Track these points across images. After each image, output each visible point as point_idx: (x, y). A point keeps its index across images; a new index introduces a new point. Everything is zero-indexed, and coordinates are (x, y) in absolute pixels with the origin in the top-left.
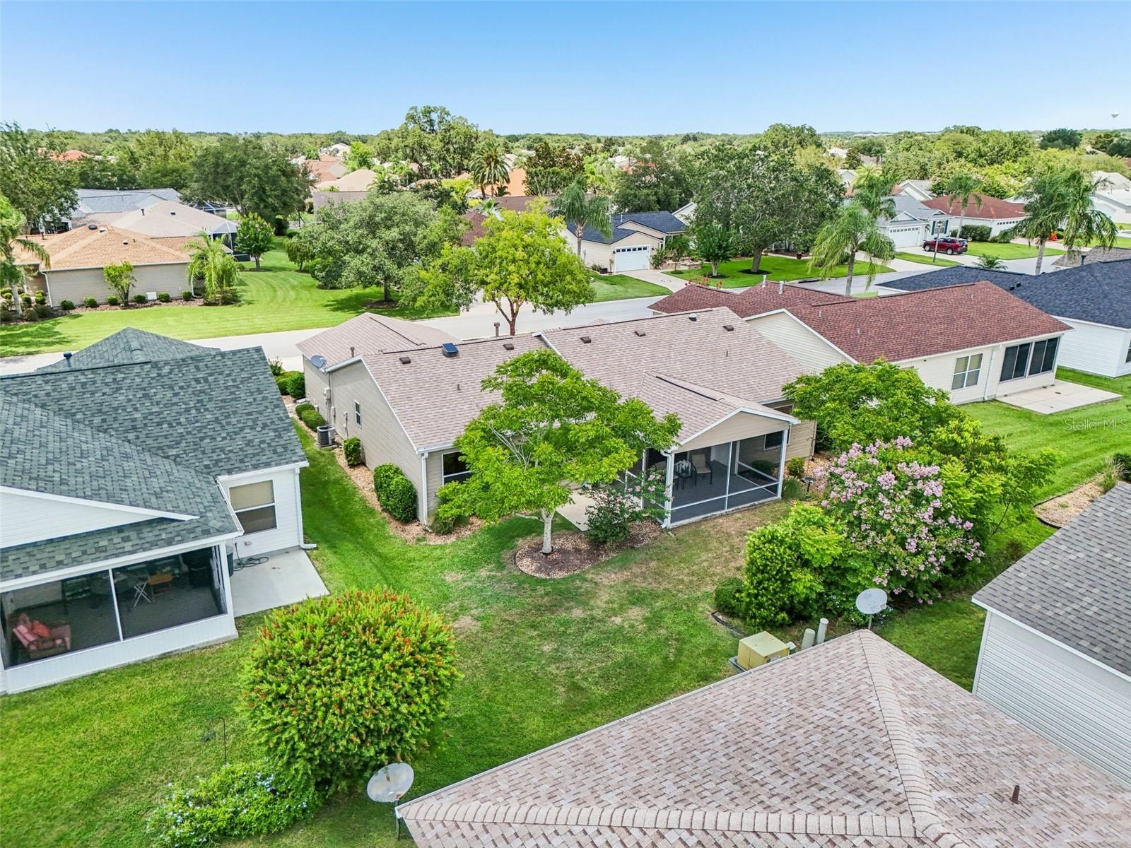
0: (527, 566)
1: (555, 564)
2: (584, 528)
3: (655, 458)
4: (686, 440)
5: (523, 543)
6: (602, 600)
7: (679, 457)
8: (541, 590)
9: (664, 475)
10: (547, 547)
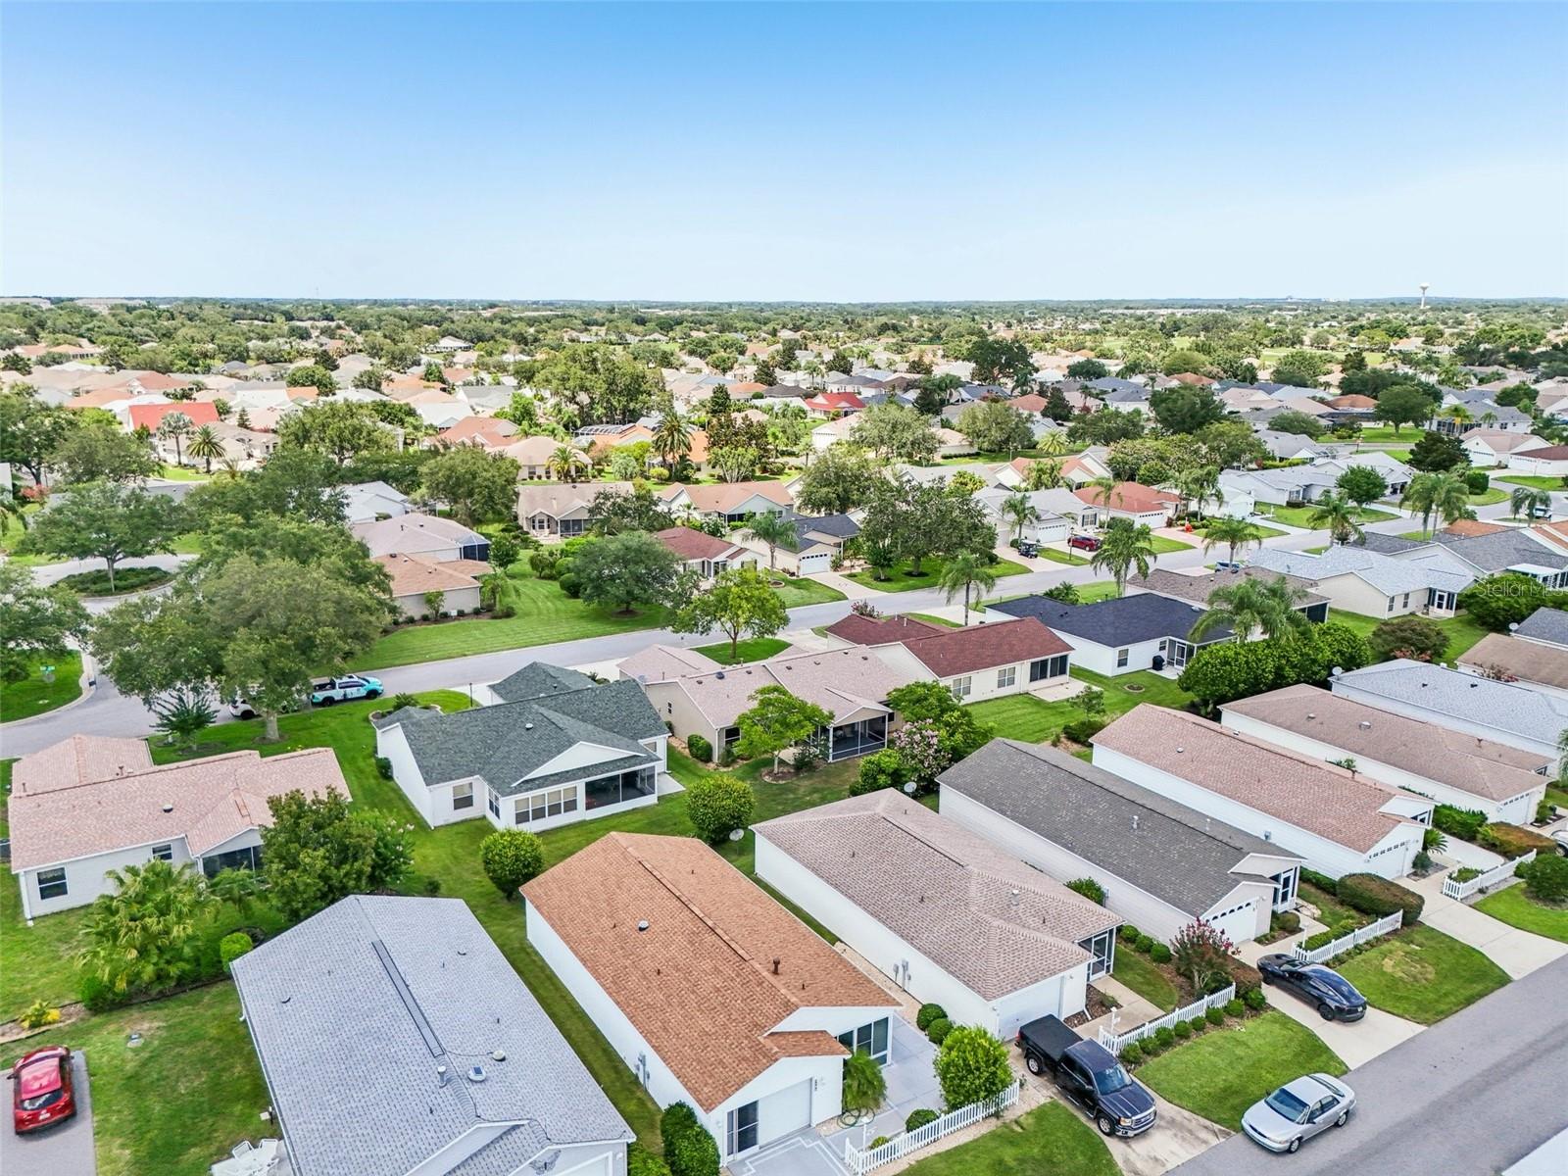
0: (767, 779)
1: (782, 778)
2: (792, 763)
3: (825, 730)
4: (837, 722)
5: (764, 771)
6: (801, 791)
7: (836, 729)
8: (774, 788)
9: (828, 738)
10: (776, 771)
